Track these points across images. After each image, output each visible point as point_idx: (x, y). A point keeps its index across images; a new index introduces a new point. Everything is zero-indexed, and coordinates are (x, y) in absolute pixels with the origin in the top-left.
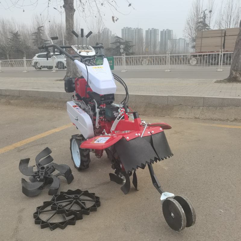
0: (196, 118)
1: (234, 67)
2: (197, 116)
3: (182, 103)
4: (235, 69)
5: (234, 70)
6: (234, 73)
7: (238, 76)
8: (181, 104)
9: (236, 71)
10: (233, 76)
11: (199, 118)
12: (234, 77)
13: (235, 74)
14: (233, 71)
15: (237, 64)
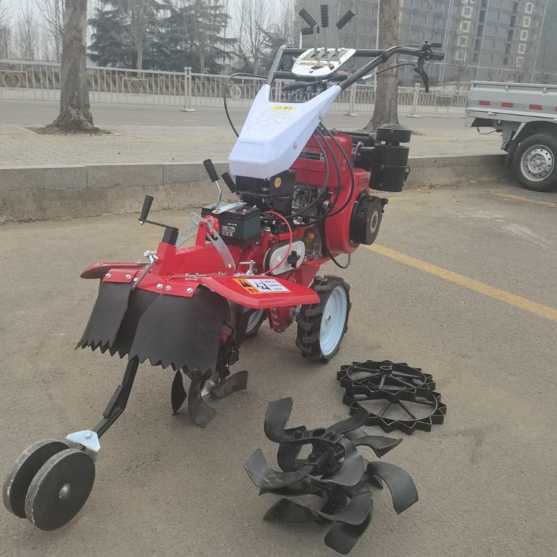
0: (164, 209)
1: (72, 98)
2: (166, 205)
3: (120, 182)
4: (75, 103)
5: (72, 106)
6: (73, 112)
7: (82, 118)
8: (118, 185)
9: (78, 107)
10: (72, 119)
11: (169, 208)
12: (74, 121)
13: (75, 114)
14: (69, 107)
15: (76, 93)
